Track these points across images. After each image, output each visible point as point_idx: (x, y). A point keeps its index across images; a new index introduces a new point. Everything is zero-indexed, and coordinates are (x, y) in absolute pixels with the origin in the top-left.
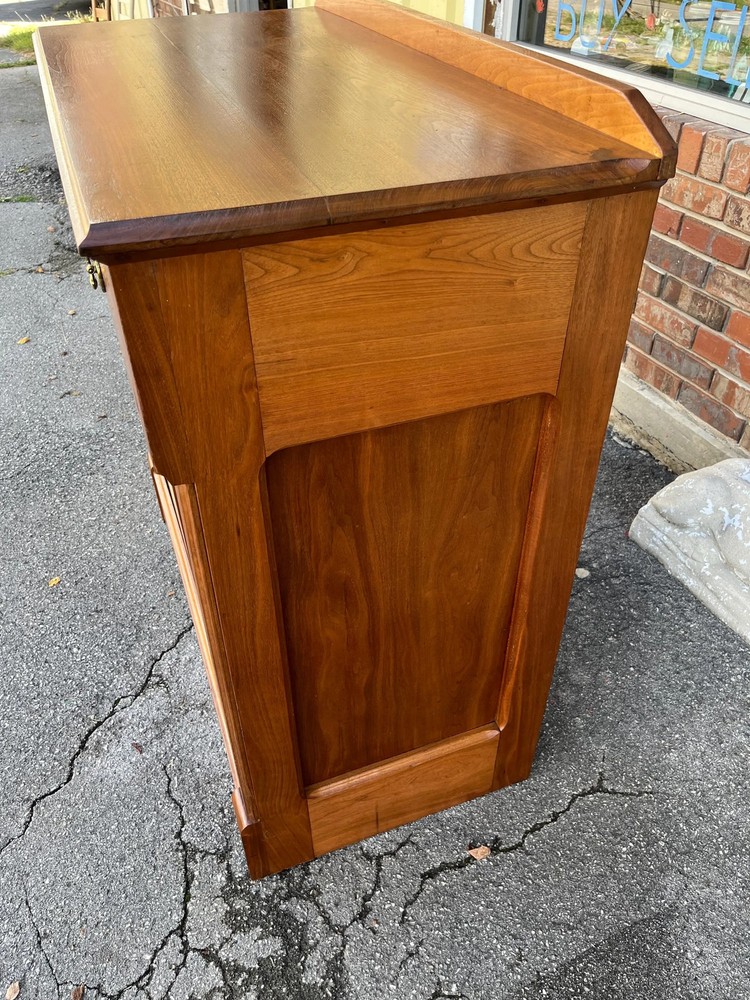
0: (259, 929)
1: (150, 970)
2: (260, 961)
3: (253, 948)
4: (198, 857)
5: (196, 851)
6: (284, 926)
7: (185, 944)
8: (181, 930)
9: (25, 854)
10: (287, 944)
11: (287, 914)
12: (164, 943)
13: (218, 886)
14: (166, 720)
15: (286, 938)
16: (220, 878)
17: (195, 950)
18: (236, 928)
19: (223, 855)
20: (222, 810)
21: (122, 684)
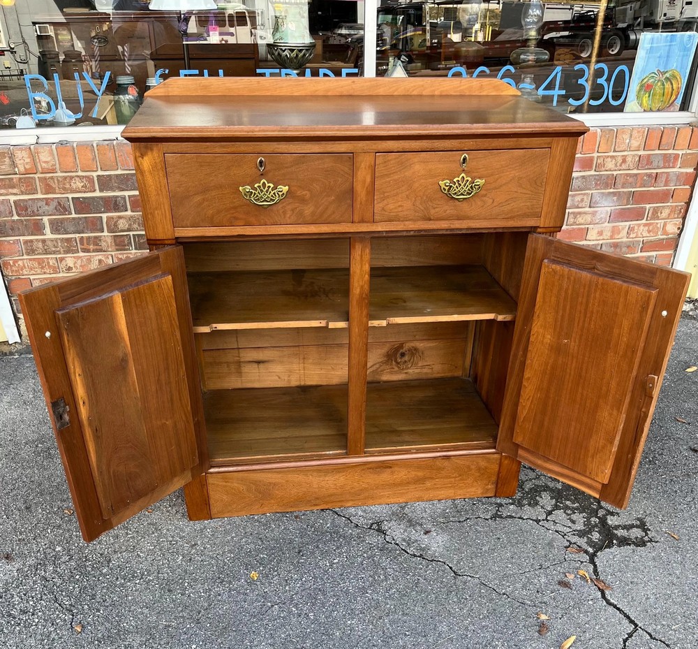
0: (537, 498)
1: (556, 531)
2: (552, 498)
3: (546, 500)
4: (499, 513)
5: (496, 514)
6: (537, 491)
7: (543, 520)
8: (538, 521)
9: (491, 576)
10: (544, 490)
11: (531, 489)
12: (543, 526)
13: (515, 508)
14: (410, 521)
15: (541, 491)
16: (512, 507)
17: (547, 517)
18: (537, 503)
19: (500, 505)
20: (475, 504)
21: (374, 539)
